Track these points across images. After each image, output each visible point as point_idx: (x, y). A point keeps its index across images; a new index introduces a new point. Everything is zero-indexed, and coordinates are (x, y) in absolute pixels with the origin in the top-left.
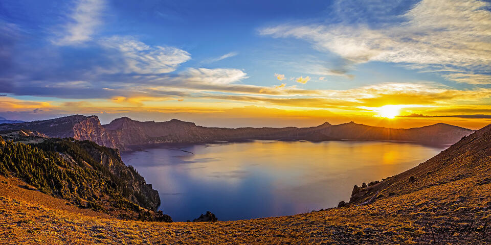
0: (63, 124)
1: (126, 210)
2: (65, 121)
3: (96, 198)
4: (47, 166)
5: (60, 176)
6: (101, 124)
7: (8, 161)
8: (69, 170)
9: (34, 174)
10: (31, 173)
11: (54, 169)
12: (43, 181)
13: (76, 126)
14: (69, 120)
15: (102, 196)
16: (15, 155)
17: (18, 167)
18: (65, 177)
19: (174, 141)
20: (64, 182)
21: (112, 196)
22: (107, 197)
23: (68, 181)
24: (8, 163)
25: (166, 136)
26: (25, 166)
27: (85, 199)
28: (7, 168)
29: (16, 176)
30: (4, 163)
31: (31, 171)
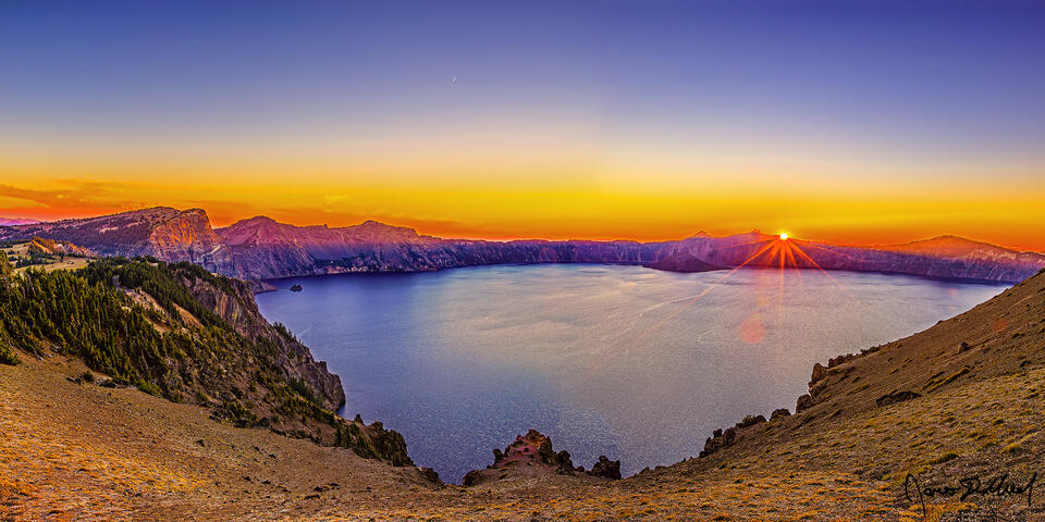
0: (129, 226)
1: (303, 421)
2: (132, 221)
3: (239, 394)
4: (129, 324)
5: (160, 347)
6: (213, 228)
7: (37, 317)
8: (177, 332)
9: (101, 346)
10: (95, 341)
11: (144, 333)
12: (124, 361)
13: (157, 232)
14: (143, 218)
15: (252, 389)
16: (54, 302)
17: (63, 331)
18: (170, 350)
19: (369, 267)
20: (168, 361)
21: (271, 389)
22: (261, 391)
23: (178, 356)
24: (39, 323)
25: (353, 258)
26: (80, 328)
27: (215, 397)
28: (37, 335)
29: (60, 352)
30: (30, 322)
31: (94, 337)
